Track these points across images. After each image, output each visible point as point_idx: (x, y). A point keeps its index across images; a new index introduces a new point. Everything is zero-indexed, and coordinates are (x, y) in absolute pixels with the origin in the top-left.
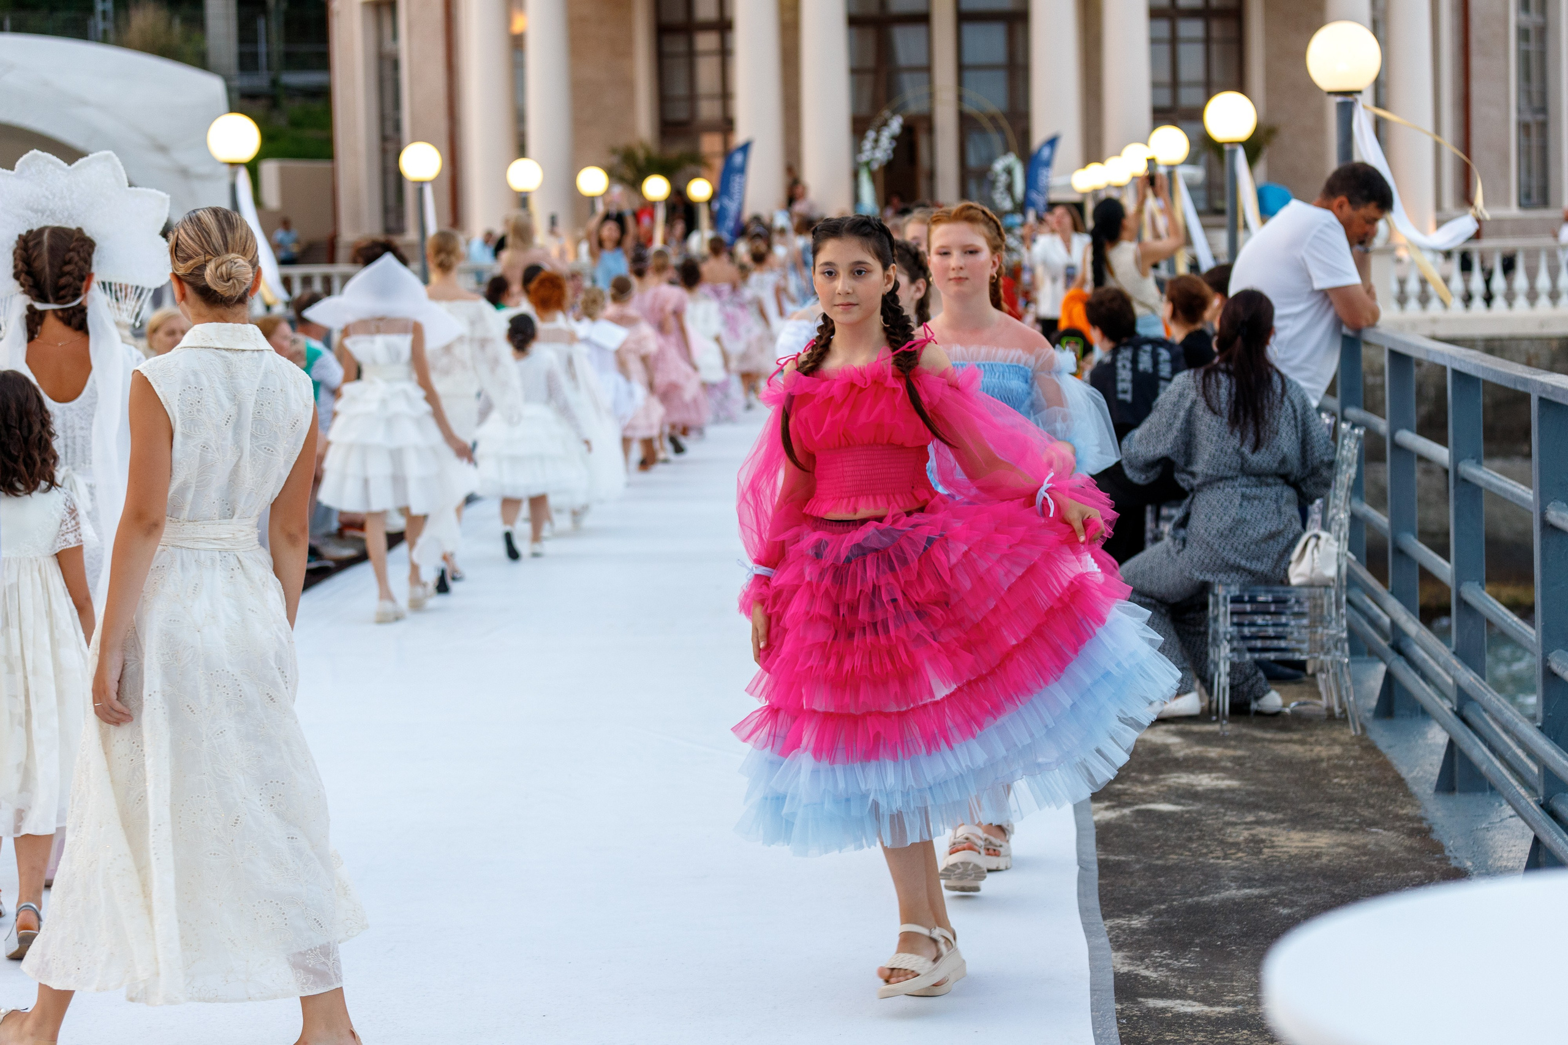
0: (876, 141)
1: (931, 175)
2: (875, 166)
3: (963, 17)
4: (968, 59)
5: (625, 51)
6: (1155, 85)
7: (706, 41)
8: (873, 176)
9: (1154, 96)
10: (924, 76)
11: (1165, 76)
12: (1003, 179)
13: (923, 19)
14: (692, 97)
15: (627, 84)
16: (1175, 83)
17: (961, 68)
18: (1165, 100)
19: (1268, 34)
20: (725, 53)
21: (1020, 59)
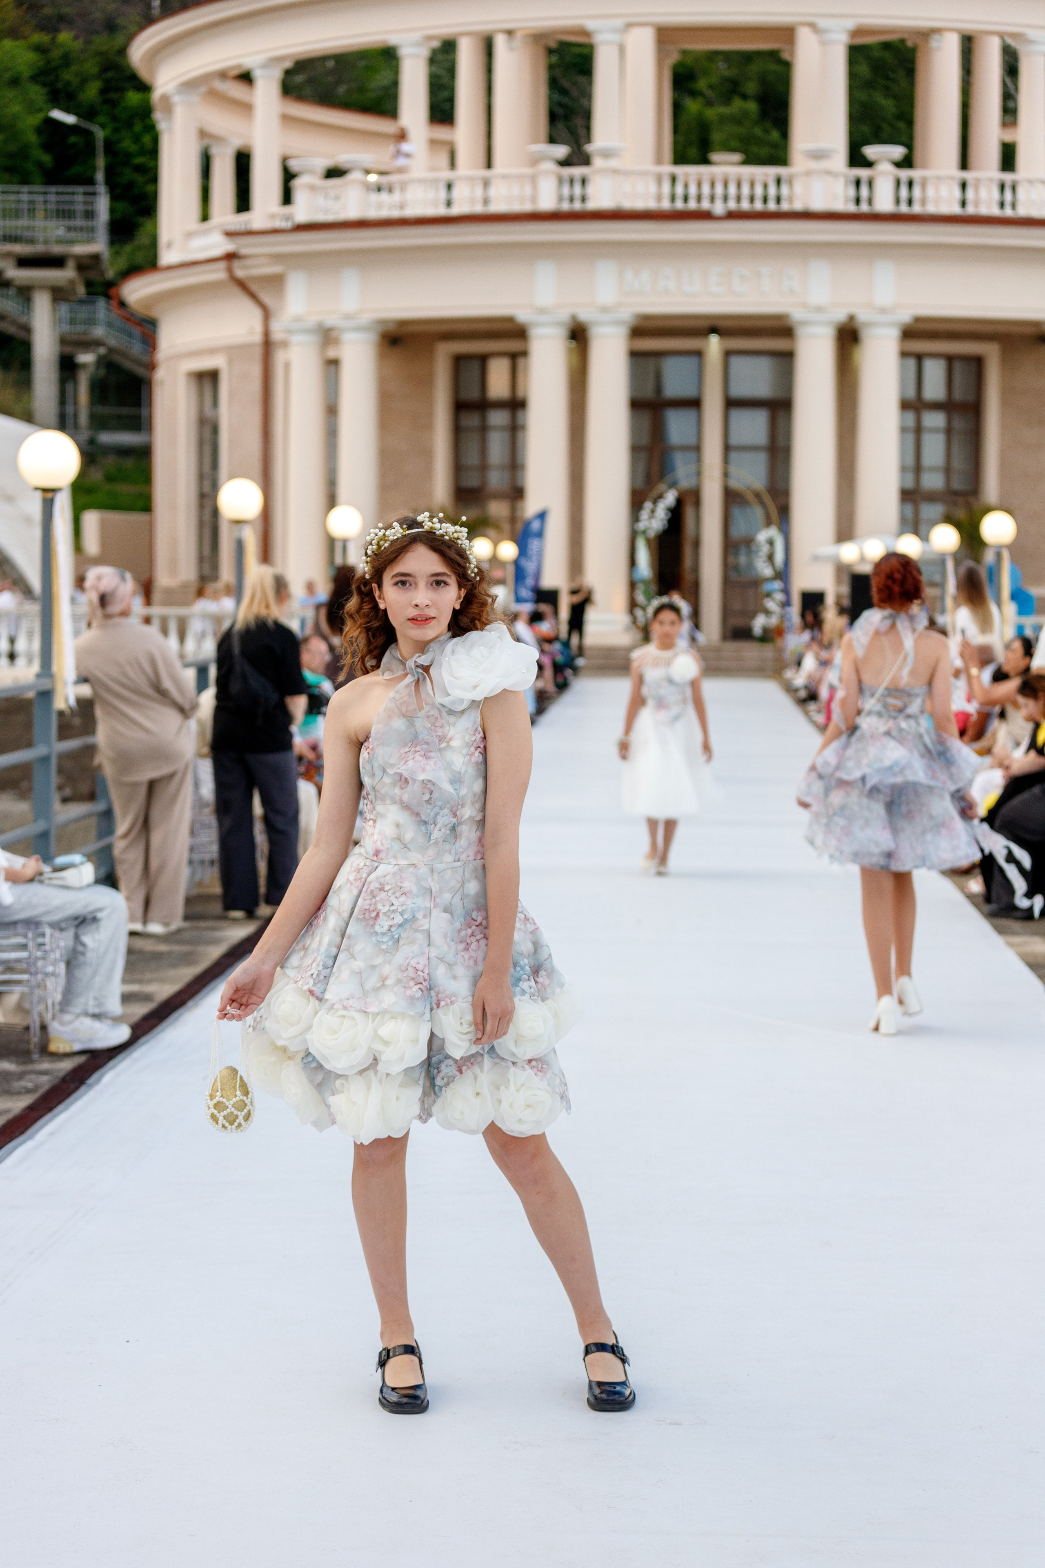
0: (653, 511)
1: (697, 544)
2: (652, 534)
3: (731, 403)
4: (735, 439)
5: (426, 424)
6: (903, 469)
7: (498, 418)
8: (649, 542)
9: (902, 479)
10: (692, 455)
11: (910, 461)
12: (765, 549)
13: (694, 403)
14: (484, 467)
15: (427, 454)
16: (918, 469)
17: (727, 448)
18: (910, 484)
19: (1004, 427)
20: (515, 430)
21: (781, 442)
